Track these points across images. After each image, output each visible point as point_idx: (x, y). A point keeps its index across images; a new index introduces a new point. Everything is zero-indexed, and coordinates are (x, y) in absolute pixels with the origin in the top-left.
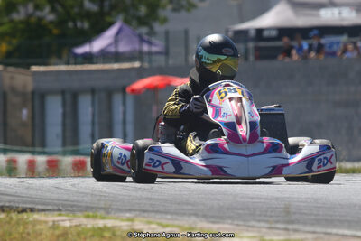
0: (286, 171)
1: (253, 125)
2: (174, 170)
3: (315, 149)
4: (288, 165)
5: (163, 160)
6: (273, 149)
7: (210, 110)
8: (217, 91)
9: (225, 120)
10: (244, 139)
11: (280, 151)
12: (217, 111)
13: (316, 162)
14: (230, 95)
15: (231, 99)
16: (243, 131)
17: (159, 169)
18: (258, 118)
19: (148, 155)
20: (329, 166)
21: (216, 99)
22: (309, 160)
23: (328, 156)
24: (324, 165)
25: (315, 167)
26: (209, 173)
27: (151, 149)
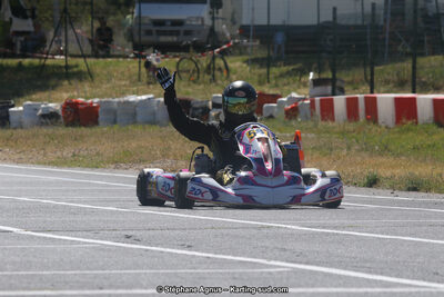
0: (303, 200)
1: (277, 161)
2: (211, 197)
3: (327, 181)
4: (304, 195)
5: (203, 189)
7: (241, 148)
11: (299, 183)
12: (248, 149)
15: (259, 139)
16: (269, 166)
17: (200, 196)
18: (280, 156)
19: (190, 185)
21: (246, 139)
23: (337, 187)
26: (240, 201)
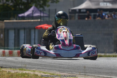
6: (77, 48)
8: (59, 29)
9: (61, 39)
10: (67, 45)
13: (91, 53)
14: (63, 31)
20: (95, 54)
22: (89, 52)
24: (93, 54)
25: (90, 54)
27: (37, 48)
